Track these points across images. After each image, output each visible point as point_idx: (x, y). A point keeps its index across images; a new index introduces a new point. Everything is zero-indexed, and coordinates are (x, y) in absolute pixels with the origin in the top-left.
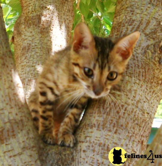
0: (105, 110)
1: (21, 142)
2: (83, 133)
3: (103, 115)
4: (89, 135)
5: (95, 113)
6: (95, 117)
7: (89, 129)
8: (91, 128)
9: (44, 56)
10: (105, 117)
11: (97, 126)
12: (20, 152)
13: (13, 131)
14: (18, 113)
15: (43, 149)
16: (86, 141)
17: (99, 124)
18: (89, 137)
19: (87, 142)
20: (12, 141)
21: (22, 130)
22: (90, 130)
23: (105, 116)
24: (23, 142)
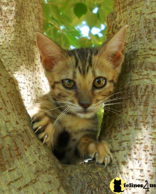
0: (141, 100)
1: (32, 163)
2: (113, 139)
3: (138, 106)
4: (124, 140)
5: (126, 107)
6: (127, 113)
7: (123, 130)
8: (125, 129)
9: (14, 58)
10: (142, 109)
11: (133, 124)
12: (34, 178)
13: (17, 149)
14: (18, 121)
15: (63, 171)
16: (122, 149)
17: (137, 120)
18: (125, 141)
19: (124, 149)
20: (18, 163)
21: (29, 146)
22: (124, 132)
23: (142, 107)
24: (35, 162)
